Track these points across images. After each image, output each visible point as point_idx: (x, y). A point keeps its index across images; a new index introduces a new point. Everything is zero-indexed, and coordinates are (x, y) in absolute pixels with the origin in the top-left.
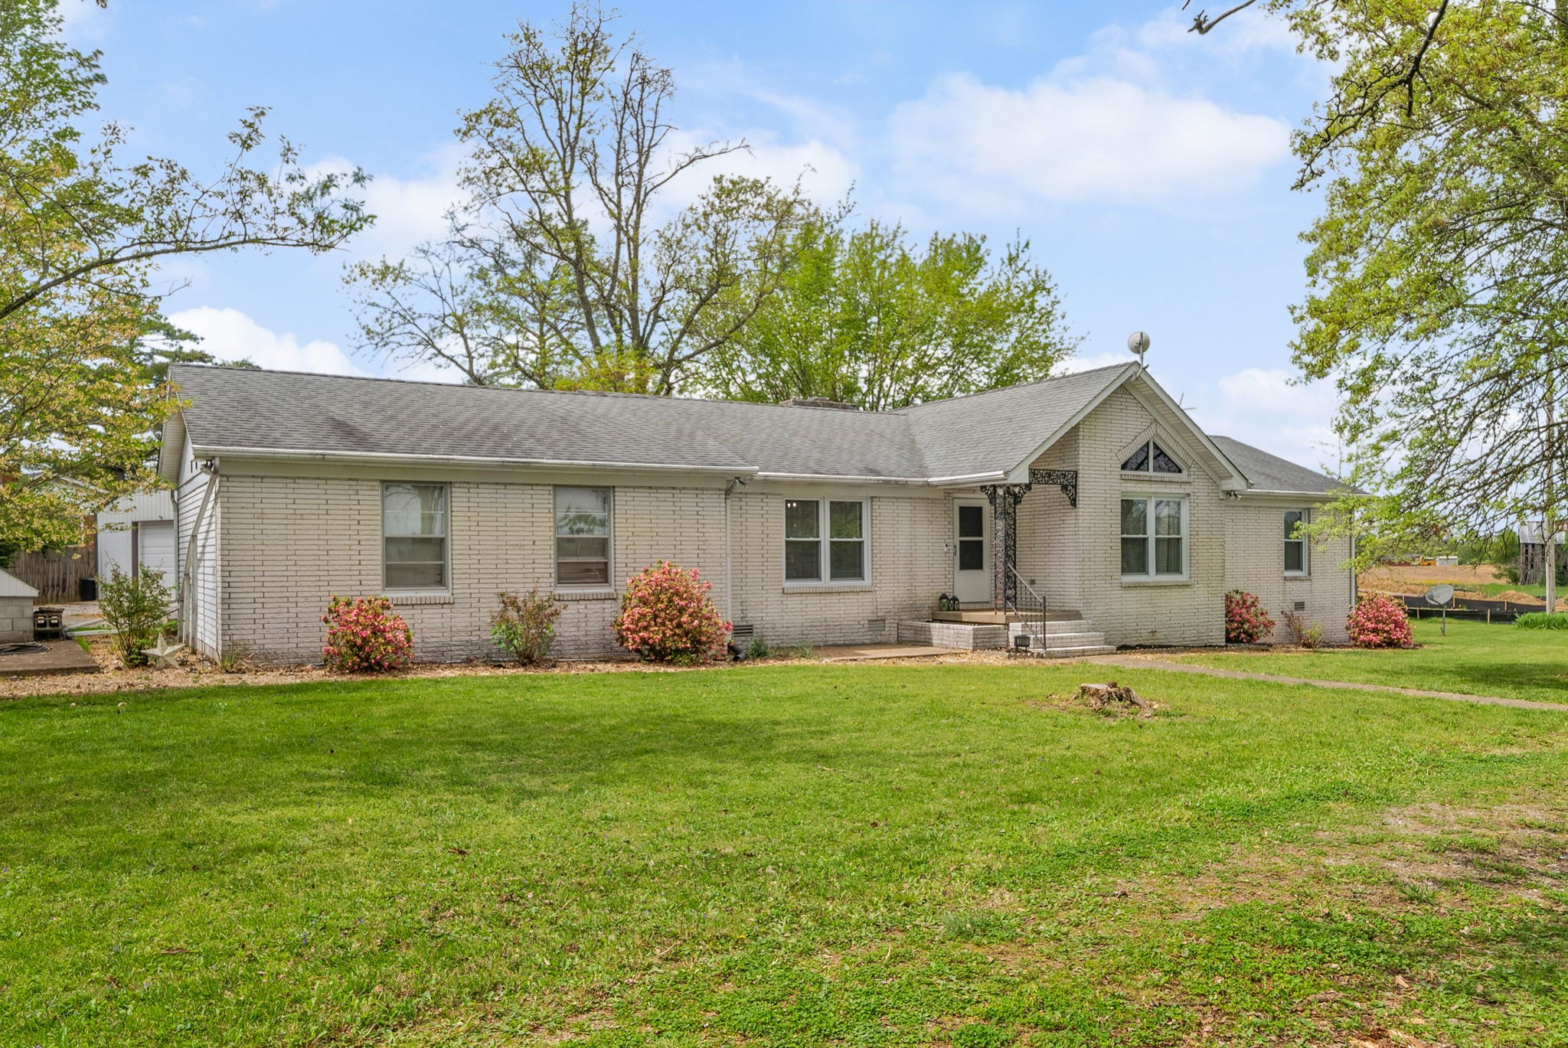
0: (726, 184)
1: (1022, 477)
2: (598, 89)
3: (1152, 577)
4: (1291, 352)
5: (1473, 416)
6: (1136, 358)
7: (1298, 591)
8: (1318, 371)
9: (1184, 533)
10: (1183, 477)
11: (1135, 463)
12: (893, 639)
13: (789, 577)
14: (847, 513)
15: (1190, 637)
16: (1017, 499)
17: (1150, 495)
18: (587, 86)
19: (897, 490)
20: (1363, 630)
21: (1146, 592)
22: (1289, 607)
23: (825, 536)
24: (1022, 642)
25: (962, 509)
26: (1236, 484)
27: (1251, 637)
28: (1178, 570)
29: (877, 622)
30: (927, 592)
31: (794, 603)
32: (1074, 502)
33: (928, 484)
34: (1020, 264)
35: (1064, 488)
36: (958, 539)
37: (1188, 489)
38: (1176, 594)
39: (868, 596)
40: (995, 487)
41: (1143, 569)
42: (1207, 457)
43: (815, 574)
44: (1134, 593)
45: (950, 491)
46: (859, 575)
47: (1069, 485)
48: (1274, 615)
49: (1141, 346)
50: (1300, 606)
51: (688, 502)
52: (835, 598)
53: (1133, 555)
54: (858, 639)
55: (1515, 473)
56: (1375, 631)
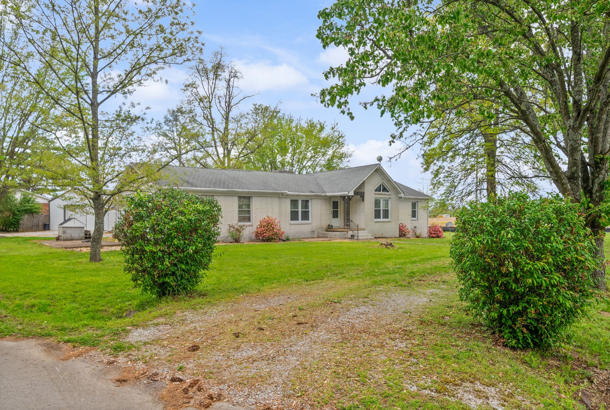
0: (257, 107)
1: (352, 193)
2: (221, 77)
3: (382, 219)
4: (421, 165)
5: (460, 180)
6: (379, 162)
7: (415, 223)
8: (426, 170)
9: (389, 208)
10: (389, 193)
11: (378, 190)
12: (316, 236)
13: (291, 220)
14: (306, 203)
15: (390, 235)
16: (350, 199)
17: (381, 198)
18: (217, 76)
19: (318, 197)
20: (431, 234)
21: (380, 224)
22: (413, 228)
23: (300, 209)
24: (353, 236)
25: (333, 202)
26: (402, 195)
27: (405, 235)
28: (388, 218)
29: (313, 232)
30: (325, 224)
31: (293, 227)
32: (363, 200)
33: (326, 195)
34: (335, 129)
35: (361, 196)
36: (332, 210)
37: (390, 197)
38: (387, 224)
39: (310, 225)
40: (344, 196)
41: (379, 218)
42: (395, 188)
43: (297, 219)
44: (377, 224)
45: (331, 197)
46: (308, 219)
47: (362, 196)
48: (410, 230)
49: (380, 159)
50: (415, 227)
51: (269, 200)
52: (302, 226)
53: (377, 215)
54: (308, 236)
55: (469, 194)
56: (434, 234)
